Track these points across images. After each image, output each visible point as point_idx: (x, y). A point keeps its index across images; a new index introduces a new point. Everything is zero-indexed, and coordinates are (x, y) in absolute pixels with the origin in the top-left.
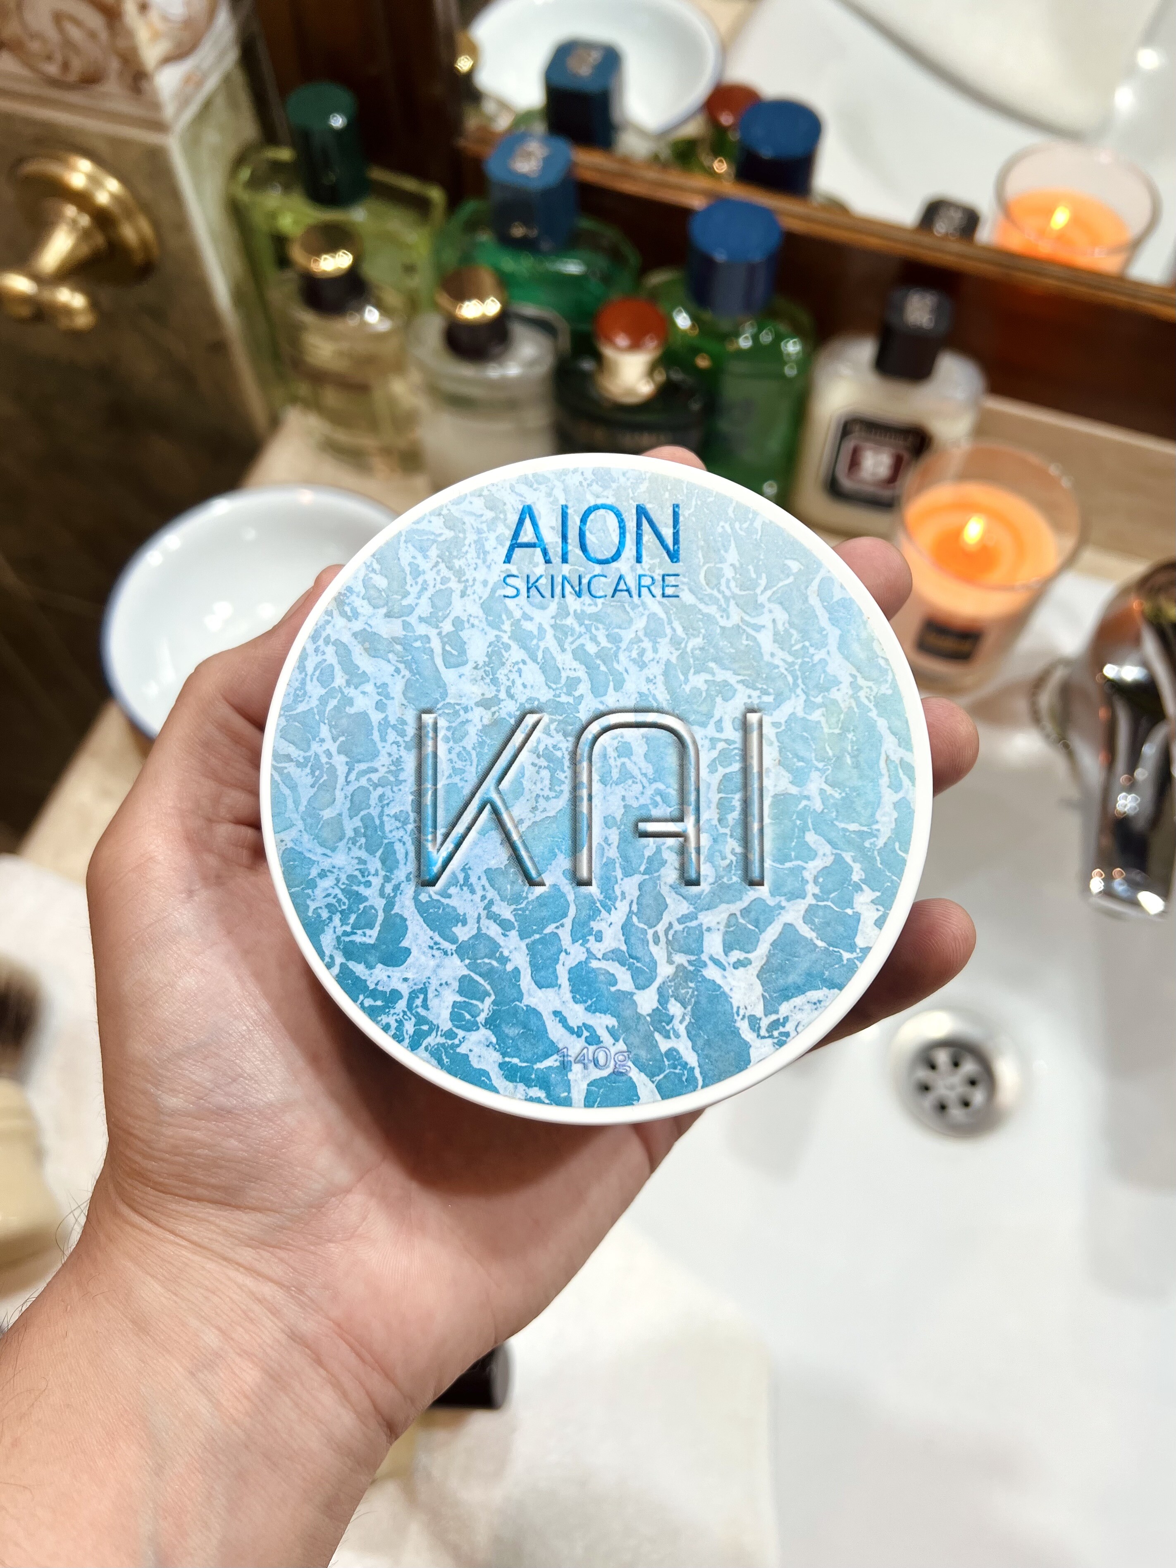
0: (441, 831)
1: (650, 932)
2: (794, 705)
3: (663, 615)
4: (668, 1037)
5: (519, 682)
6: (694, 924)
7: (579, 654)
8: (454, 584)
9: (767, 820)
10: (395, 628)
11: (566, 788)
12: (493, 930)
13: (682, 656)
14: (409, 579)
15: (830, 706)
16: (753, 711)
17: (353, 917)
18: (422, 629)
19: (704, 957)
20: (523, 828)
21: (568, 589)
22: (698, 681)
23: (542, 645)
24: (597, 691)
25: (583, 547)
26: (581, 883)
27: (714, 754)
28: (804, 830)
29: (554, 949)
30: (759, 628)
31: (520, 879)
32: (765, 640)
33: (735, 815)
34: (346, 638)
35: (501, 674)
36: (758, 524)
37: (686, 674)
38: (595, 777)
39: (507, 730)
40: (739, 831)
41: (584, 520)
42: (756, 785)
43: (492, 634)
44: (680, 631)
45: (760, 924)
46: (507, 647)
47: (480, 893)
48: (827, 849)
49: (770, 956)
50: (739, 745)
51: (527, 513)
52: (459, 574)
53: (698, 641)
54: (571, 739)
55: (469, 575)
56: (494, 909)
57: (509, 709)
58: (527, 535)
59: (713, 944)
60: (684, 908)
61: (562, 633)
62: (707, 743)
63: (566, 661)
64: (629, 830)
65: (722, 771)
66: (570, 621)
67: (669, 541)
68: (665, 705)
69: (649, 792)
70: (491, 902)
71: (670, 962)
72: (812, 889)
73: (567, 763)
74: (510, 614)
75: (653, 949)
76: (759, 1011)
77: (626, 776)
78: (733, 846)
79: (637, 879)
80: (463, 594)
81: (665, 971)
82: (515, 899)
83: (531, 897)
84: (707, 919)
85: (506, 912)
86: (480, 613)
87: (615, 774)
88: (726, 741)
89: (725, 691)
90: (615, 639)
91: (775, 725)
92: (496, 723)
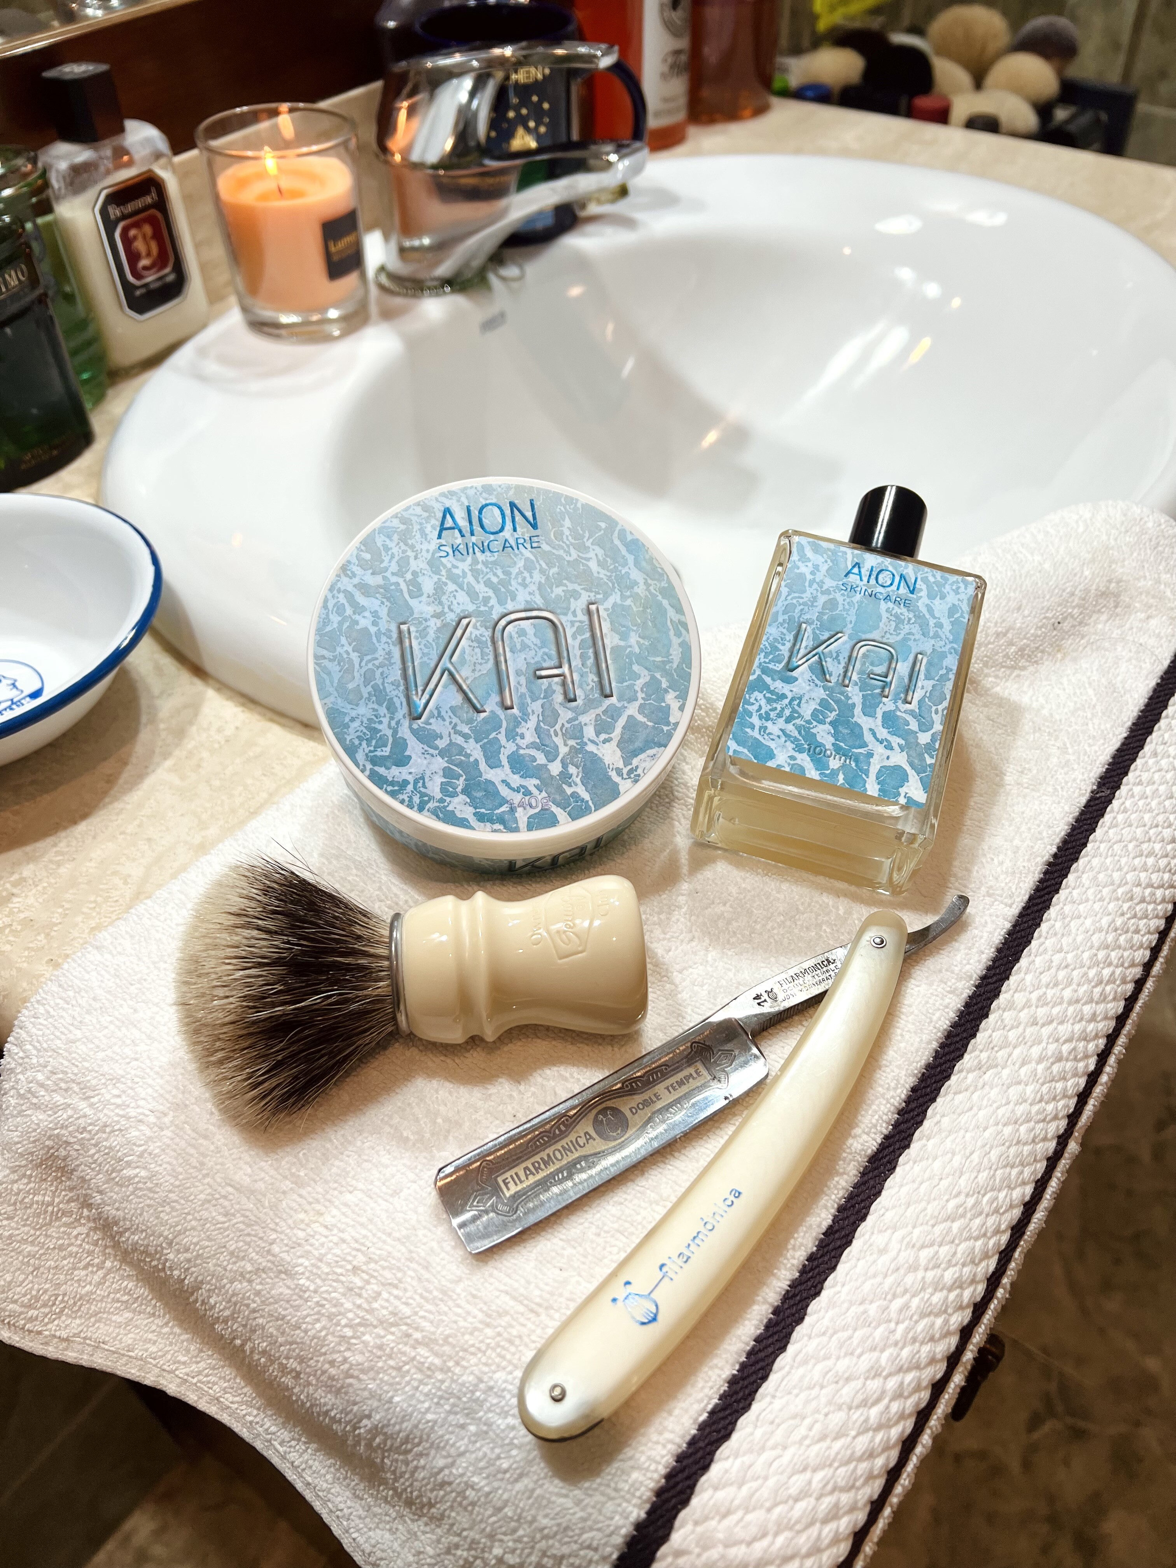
0: (420, 689)
1: (552, 730)
2: (615, 598)
3: (533, 558)
4: (570, 786)
5: (455, 602)
6: (576, 722)
7: (488, 584)
8: (410, 553)
9: (609, 662)
10: (378, 580)
11: (491, 657)
12: (459, 740)
13: (548, 578)
14: (383, 553)
15: (635, 597)
16: (593, 604)
17: (374, 742)
18: (394, 579)
19: (585, 740)
20: (468, 682)
21: (476, 549)
22: (559, 591)
23: (466, 581)
24: (501, 602)
25: (482, 526)
26: (507, 708)
27: (574, 629)
28: (631, 664)
29: (496, 747)
30: (588, 559)
31: (471, 710)
32: (593, 565)
33: (591, 661)
34: (350, 588)
35: (444, 599)
36: (579, 505)
37: (551, 588)
38: (507, 649)
39: (451, 629)
40: (594, 669)
41: (480, 512)
42: (600, 643)
43: (436, 578)
44: (544, 566)
45: (615, 718)
46: (446, 584)
47: (448, 720)
48: (646, 672)
49: (622, 734)
50: (587, 622)
51: (447, 511)
52: (412, 547)
53: (555, 570)
54: (490, 630)
55: (418, 547)
56: (458, 728)
57: (451, 617)
58: (449, 523)
59: (589, 732)
60: (570, 715)
61: (476, 573)
62: (569, 624)
63: (482, 590)
64: (532, 678)
65: (579, 638)
66: (480, 566)
67: (531, 519)
68: (541, 606)
69: (540, 653)
70: (456, 725)
71: (566, 745)
72: (640, 695)
73: (489, 643)
74: (445, 566)
75: (555, 739)
76: (621, 764)
77: (525, 647)
78: (592, 678)
79: (540, 702)
80: (416, 558)
81: (563, 750)
82: (469, 721)
83: (479, 719)
84: (583, 719)
85: (466, 729)
86: (428, 567)
87: (518, 646)
88: (580, 622)
89: (575, 595)
90: (508, 573)
91: (606, 610)
92: (445, 625)
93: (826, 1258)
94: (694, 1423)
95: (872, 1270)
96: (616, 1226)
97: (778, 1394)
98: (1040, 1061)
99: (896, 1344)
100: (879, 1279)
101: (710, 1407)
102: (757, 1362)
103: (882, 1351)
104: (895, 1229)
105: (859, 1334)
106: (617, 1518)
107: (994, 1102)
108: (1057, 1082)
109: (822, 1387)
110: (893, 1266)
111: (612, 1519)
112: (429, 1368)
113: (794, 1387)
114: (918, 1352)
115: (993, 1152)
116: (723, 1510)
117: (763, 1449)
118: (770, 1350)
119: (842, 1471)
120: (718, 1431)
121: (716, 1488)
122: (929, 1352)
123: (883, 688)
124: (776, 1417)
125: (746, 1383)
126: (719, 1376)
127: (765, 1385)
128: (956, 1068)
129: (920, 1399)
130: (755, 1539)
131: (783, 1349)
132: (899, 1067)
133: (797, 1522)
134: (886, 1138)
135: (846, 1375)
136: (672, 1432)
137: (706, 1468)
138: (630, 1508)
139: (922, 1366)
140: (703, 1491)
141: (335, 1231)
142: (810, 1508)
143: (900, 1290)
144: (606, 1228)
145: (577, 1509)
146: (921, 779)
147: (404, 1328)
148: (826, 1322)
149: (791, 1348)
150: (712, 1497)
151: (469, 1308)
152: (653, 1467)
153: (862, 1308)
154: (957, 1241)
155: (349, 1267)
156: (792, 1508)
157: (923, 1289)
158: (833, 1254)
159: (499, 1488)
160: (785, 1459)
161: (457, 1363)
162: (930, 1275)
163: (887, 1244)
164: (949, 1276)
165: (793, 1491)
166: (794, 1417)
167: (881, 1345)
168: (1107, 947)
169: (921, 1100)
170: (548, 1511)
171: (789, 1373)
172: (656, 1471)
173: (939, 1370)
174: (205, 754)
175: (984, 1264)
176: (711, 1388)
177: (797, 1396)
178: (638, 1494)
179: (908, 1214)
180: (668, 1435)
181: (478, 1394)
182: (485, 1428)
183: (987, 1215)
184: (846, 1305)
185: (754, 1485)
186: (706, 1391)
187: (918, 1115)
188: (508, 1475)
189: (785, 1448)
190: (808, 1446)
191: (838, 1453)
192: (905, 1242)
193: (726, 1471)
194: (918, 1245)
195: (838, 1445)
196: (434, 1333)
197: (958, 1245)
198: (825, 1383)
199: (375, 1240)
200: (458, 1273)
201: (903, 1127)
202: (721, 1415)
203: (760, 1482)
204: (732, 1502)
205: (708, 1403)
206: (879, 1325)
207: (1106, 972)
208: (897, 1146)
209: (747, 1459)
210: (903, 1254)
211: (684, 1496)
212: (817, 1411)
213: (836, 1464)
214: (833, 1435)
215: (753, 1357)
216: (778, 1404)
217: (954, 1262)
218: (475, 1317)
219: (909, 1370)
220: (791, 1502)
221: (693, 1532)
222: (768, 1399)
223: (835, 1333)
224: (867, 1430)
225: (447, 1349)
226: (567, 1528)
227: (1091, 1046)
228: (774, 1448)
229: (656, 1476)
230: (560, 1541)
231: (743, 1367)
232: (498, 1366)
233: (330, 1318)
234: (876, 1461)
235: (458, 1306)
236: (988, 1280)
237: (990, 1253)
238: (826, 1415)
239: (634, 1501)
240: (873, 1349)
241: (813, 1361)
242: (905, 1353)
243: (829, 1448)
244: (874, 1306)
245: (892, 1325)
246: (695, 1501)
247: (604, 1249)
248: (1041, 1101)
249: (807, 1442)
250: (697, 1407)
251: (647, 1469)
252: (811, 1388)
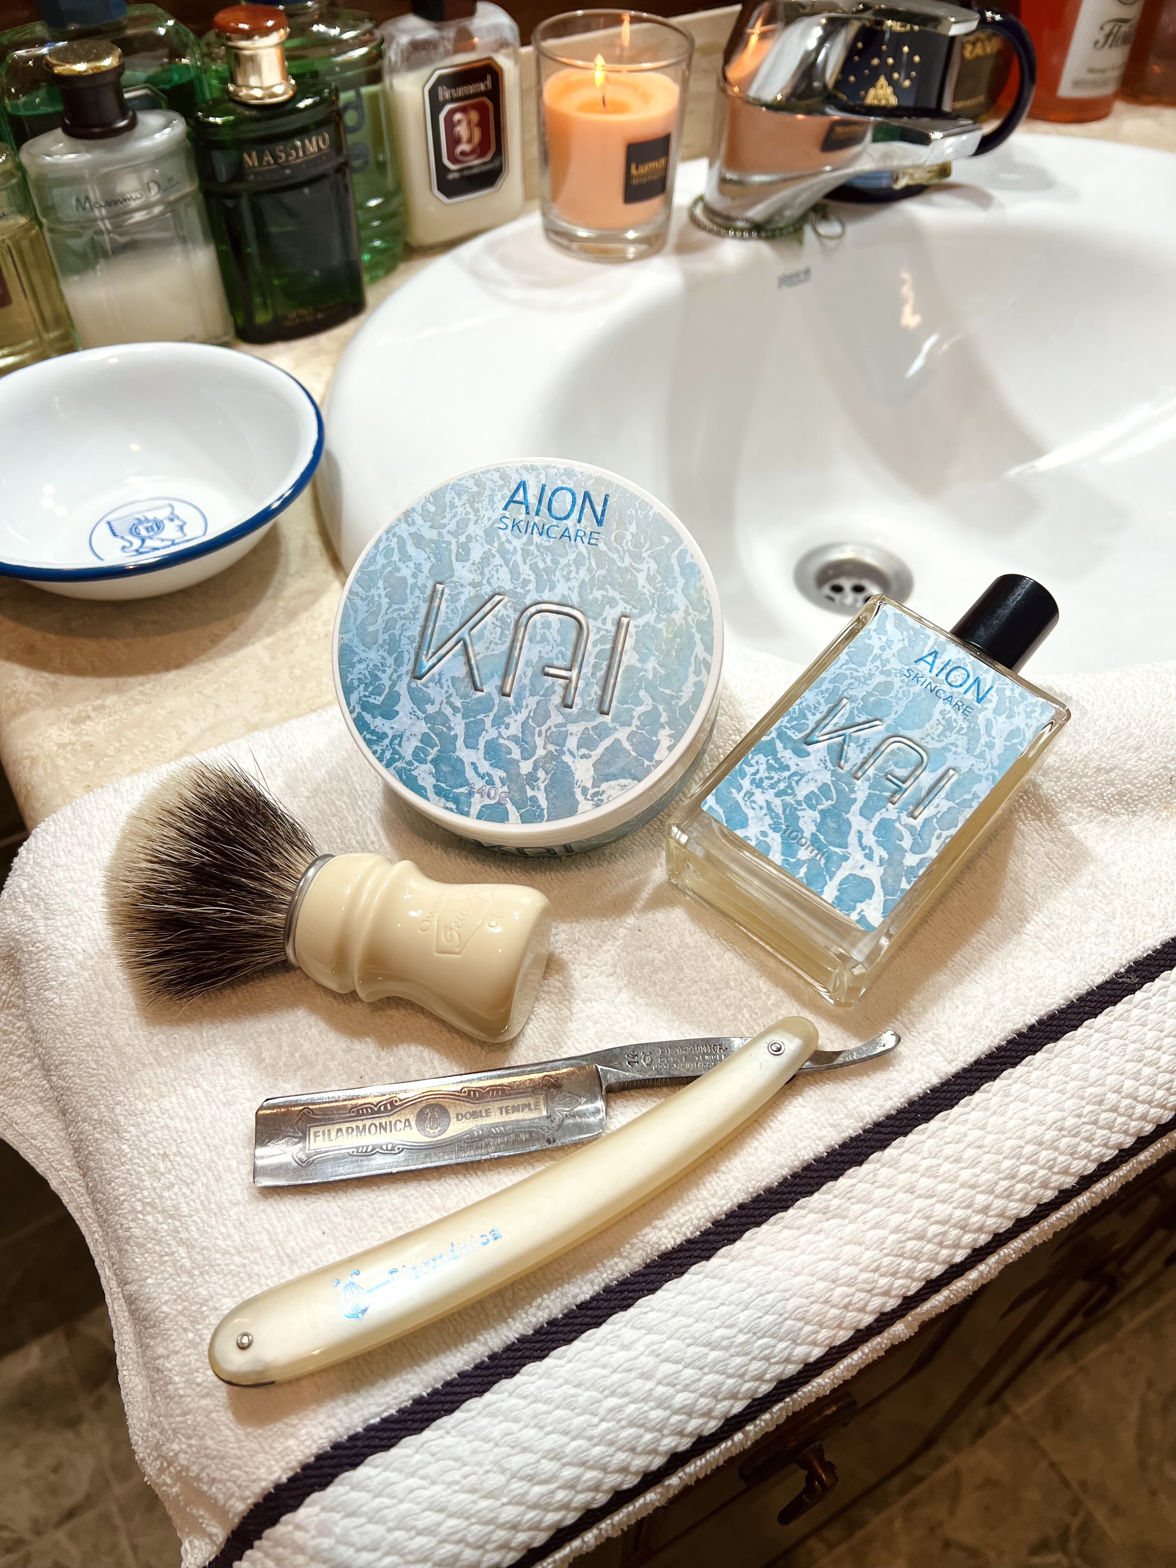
0: (432, 650)
1: (537, 729)
2: (650, 617)
3: (586, 554)
4: (533, 789)
5: (495, 576)
6: (563, 729)
7: (534, 568)
8: (472, 516)
9: (619, 679)
10: (433, 535)
11: (509, 640)
12: (448, 711)
13: (592, 578)
14: (448, 510)
15: (671, 622)
16: (626, 616)
17: (371, 688)
18: (448, 538)
19: (565, 749)
20: (478, 658)
21: (536, 530)
22: (598, 594)
23: (514, 558)
24: (539, 590)
25: (549, 509)
26: (504, 695)
27: (598, 637)
28: (639, 688)
29: (480, 728)
30: (639, 571)
31: (471, 685)
32: (641, 578)
33: (601, 673)
34: (405, 535)
35: (486, 570)
36: (651, 513)
37: (592, 589)
38: (527, 637)
39: (482, 601)
40: (602, 683)
41: (553, 494)
42: (617, 658)
43: (487, 547)
44: (594, 564)
45: (602, 738)
46: (494, 556)
47: (445, 688)
48: (650, 701)
49: (603, 755)
50: (613, 634)
51: (523, 485)
52: (476, 511)
53: (602, 572)
54: (518, 614)
55: (482, 512)
56: (452, 699)
57: (487, 590)
58: (520, 497)
59: (572, 743)
60: (560, 719)
61: (526, 553)
62: (595, 630)
63: (525, 571)
64: (539, 671)
65: (599, 647)
66: (532, 548)
67: (599, 514)
68: (576, 604)
69: (556, 651)
70: (451, 695)
71: (545, 748)
72: (636, 722)
73: (512, 626)
74: (499, 538)
75: (537, 739)
76: (589, 785)
77: (544, 639)
78: (596, 690)
79: (537, 698)
80: (476, 523)
81: (540, 752)
82: (464, 696)
83: (474, 697)
84: (572, 728)
85: (458, 703)
86: (483, 534)
87: (538, 638)
88: (607, 631)
89: (612, 602)
90: (555, 562)
91: (636, 626)
92: (477, 596)
93: (566, 1329)
94: (365, 1421)
95: (604, 1360)
96: (390, 1215)
97: (453, 1432)
98: (896, 1231)
99: (590, 1439)
100: (605, 1372)
101: (385, 1414)
102: (449, 1394)
103: (574, 1439)
104: (650, 1331)
105: (559, 1413)
106: (262, 1470)
107: (821, 1252)
108: (905, 1258)
109: (497, 1445)
110: (626, 1365)
111: (258, 1469)
112: (181, 1267)
113: (472, 1433)
114: (612, 1455)
115: (792, 1300)
116: (349, 1510)
117: (412, 1474)
118: (468, 1389)
119: (477, 1528)
120: (382, 1439)
121: (353, 1488)
122: (623, 1461)
123: (895, 793)
124: (441, 1451)
125: (429, 1408)
126: (408, 1391)
127: (445, 1419)
128: (798, 1203)
129: (594, 1499)
130: (364, 1549)
131: (480, 1393)
132: (736, 1179)
133: (411, 1553)
134: (689, 1241)
135: (526, 1445)
136: (340, 1421)
137: (354, 1466)
138: (275, 1468)
139: (610, 1470)
140: (341, 1484)
141: (166, 1116)
142: (428, 1546)
143: (621, 1390)
144: (381, 1214)
145: (235, 1445)
146: (886, 902)
147: (177, 1223)
148: (532, 1388)
149: (488, 1396)
150: (345, 1494)
151: (233, 1231)
152: (308, 1443)
153: (574, 1391)
154: (706, 1370)
155: (162, 1152)
156: (412, 1538)
157: (645, 1400)
158: (576, 1328)
159: (189, 1396)
160: (427, 1493)
161: (202, 1274)
162: (661, 1389)
163: (632, 1343)
164: (681, 1399)
165: (420, 1524)
166: (456, 1459)
167: (575, 1433)
168: (1040, 1144)
169: (744, 1220)
170: (215, 1435)
171: (473, 1418)
172: (309, 1447)
173: (630, 1482)
174: (302, 642)
175: (727, 1403)
176: (395, 1398)
177: (470, 1442)
178: (287, 1459)
179: (670, 1323)
180: (334, 1422)
181: (204, 1308)
182: (198, 1340)
183: (753, 1359)
184: (561, 1381)
185: (386, 1501)
186: (389, 1398)
187: (734, 1232)
188: (198, 1389)
189: (434, 1483)
190: (455, 1492)
191: (479, 1511)
192: (651, 1349)
193: (369, 1478)
194: (663, 1357)
195: (484, 1504)
196: (196, 1240)
197: (706, 1374)
198: (501, 1443)
199: (191, 1138)
200: (240, 1197)
201: (711, 1238)
202: (391, 1426)
203: (394, 1501)
204: (361, 1506)
205: (385, 1411)
206: (583, 1414)
207: (1025, 1169)
208: (696, 1254)
209: (392, 1476)
210: (643, 1359)
211: (324, 1481)
212: (480, 1464)
213: (473, 1520)
214: (484, 1493)
215: (448, 1389)
216: (449, 1440)
217: (692, 1388)
218: (233, 1241)
219: (592, 1468)
220: (413, 1533)
221: (317, 1515)
222: (441, 1432)
223: (535, 1401)
224: (519, 1504)
225: (199, 1258)
226: (222, 1458)
227: (968, 1238)
228: (423, 1478)
229: (307, 1451)
230: (216, 1465)
231: (435, 1392)
232: (230, 1293)
233: (133, 1187)
234: (519, 1534)
235: (225, 1226)
236: (727, 1420)
237: (740, 1396)
238: (487, 1472)
239: (282, 1464)
240: (565, 1433)
241: (501, 1418)
242: (597, 1451)
243: (475, 1502)
244: (587, 1394)
245: (596, 1420)
246: (330, 1490)
247: (370, 1231)
248: (875, 1271)
249: (456, 1488)
250: (375, 1409)
251: (303, 1442)
252: (486, 1440)
